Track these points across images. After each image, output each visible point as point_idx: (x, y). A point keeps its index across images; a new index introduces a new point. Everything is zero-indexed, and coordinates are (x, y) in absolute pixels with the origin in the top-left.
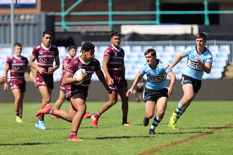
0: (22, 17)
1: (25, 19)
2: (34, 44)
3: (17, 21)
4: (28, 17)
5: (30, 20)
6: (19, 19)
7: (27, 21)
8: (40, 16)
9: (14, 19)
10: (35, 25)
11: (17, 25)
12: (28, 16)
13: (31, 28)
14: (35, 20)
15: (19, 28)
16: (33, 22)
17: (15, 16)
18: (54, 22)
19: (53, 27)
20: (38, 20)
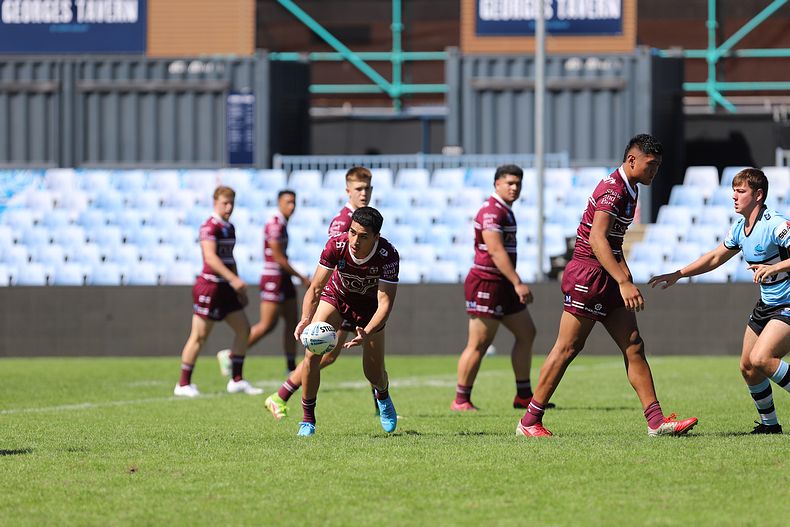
0: (573, 65)
1: (581, 72)
2: (612, 156)
3: (555, 80)
4: (592, 64)
5: (599, 72)
6: (563, 72)
7: (590, 79)
8: (634, 61)
9: (546, 73)
10: (614, 91)
11: (554, 92)
12: (593, 60)
13: (603, 99)
14: (618, 73)
15: (564, 100)
16: (609, 81)
17: (548, 62)
18: (681, 81)
19: (679, 96)
20: (625, 77)
